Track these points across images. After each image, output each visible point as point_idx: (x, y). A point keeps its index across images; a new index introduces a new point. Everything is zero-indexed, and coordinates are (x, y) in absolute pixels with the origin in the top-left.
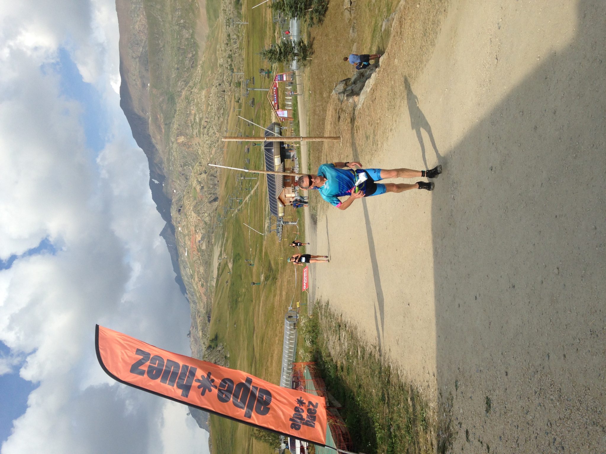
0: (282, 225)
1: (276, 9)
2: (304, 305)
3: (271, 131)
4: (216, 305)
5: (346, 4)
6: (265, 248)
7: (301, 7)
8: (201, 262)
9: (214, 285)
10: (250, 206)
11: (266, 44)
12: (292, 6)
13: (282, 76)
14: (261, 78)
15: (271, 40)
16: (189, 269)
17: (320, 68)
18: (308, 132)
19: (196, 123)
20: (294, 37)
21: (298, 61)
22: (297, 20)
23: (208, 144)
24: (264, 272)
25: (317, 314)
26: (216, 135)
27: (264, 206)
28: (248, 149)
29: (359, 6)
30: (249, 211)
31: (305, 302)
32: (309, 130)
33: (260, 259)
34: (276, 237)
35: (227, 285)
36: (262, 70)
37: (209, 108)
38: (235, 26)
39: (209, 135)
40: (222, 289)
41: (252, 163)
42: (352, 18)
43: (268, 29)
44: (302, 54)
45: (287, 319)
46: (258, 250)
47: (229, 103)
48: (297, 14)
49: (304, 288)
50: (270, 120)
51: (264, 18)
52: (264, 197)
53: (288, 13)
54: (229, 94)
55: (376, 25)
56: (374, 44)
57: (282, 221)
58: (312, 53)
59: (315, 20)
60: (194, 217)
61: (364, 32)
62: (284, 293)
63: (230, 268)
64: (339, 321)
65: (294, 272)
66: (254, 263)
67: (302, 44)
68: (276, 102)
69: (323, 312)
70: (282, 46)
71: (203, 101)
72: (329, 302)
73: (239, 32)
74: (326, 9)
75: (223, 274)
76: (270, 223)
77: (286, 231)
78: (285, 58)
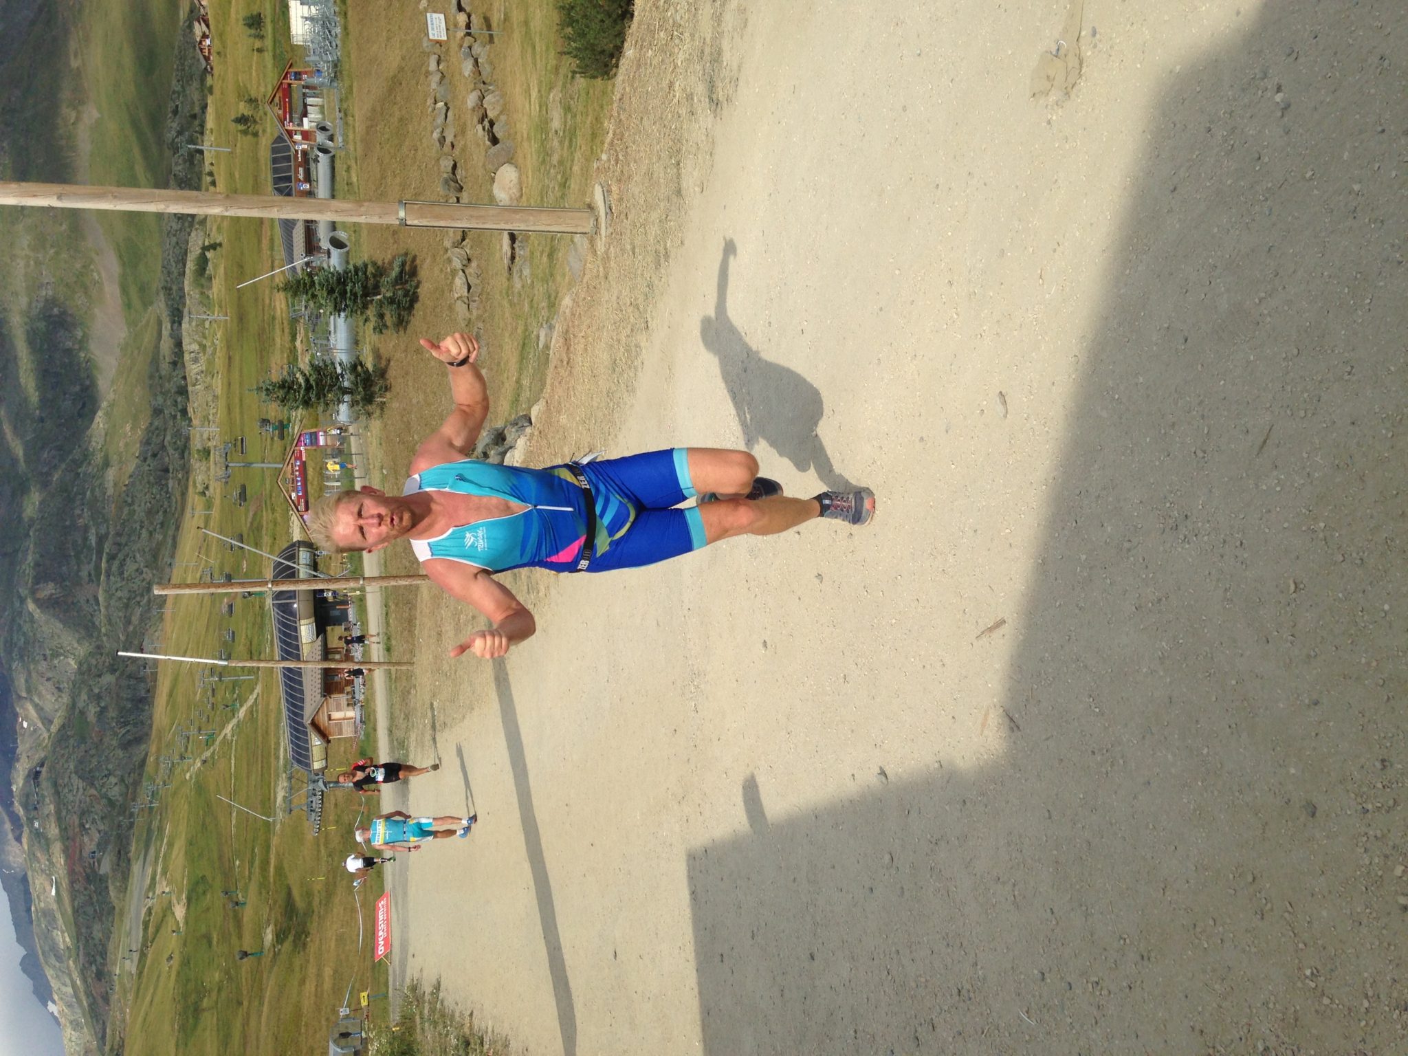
0: (322, 791)
1: (295, 294)
2: (380, 997)
3: (289, 561)
4: (138, 1026)
5: (458, 288)
6: (278, 854)
7: (354, 291)
8: (95, 911)
9: (134, 970)
10: (236, 750)
11: (273, 365)
12: (332, 288)
13: (314, 437)
14: (261, 439)
15: (285, 355)
16: (63, 932)
17: (405, 419)
18: (382, 562)
19: (90, 548)
20: (340, 352)
21: (353, 404)
22: (346, 317)
23: (120, 598)
24: (272, 921)
25: (412, 1019)
26: (144, 575)
27: (273, 747)
28: (231, 606)
29: (488, 294)
30: (233, 762)
31: (383, 989)
32: (386, 557)
33: (263, 885)
34: (306, 824)
35: (170, 967)
36: (265, 422)
37: (126, 510)
38: (194, 324)
39: (125, 576)
40: (155, 978)
41: (241, 640)
42: (473, 317)
43: (278, 332)
44: (360, 389)
45: (335, 1041)
46: (257, 863)
47: (179, 498)
48: (346, 305)
49: (380, 953)
50: (288, 534)
51: (266, 308)
52: (272, 721)
53: (323, 302)
54: (180, 476)
55: (527, 334)
56: (525, 372)
57: (321, 780)
58: (387, 389)
59: (389, 319)
60: (78, 788)
61: (501, 347)
62: (328, 972)
63: (178, 918)
64: (467, 1030)
65: (354, 910)
66: (246, 898)
67: (359, 368)
68: (300, 494)
69: (426, 1011)
70: (312, 373)
71: (108, 494)
72: (442, 983)
73: (205, 337)
74: (414, 299)
75: (158, 935)
76: (291, 789)
77: (332, 807)
78: (319, 399)
